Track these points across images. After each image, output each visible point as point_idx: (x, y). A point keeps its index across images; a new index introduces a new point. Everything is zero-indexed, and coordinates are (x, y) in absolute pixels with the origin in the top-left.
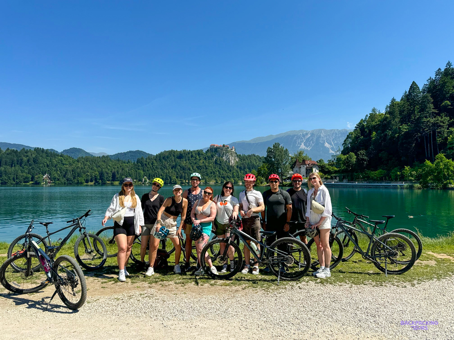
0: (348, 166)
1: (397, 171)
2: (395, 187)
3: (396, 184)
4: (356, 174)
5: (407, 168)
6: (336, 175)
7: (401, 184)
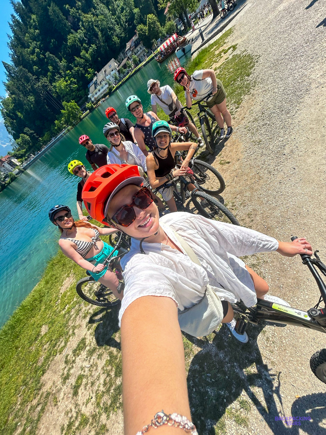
0: (28, 144)
1: (54, 128)
2: (62, 136)
3: (61, 134)
4: (37, 145)
5: (56, 122)
6: (28, 153)
7: (63, 133)
